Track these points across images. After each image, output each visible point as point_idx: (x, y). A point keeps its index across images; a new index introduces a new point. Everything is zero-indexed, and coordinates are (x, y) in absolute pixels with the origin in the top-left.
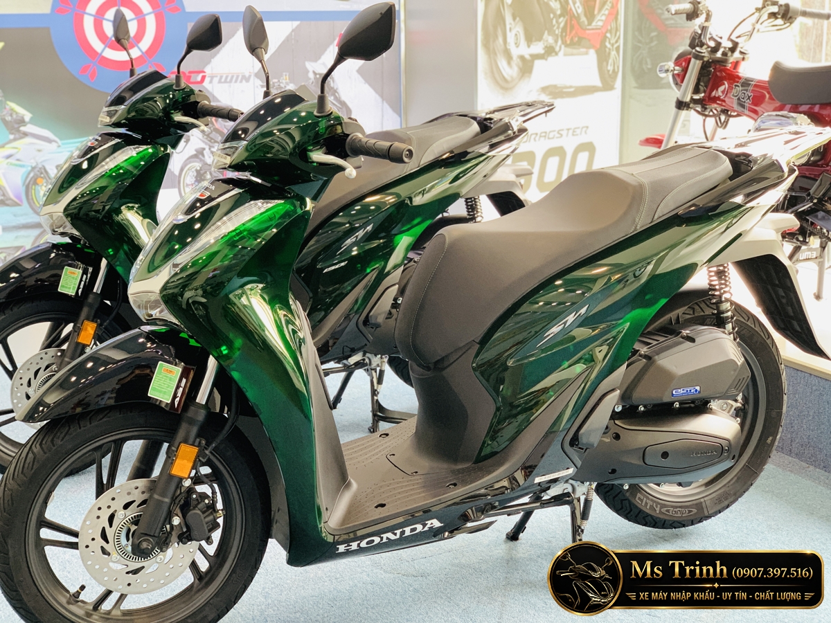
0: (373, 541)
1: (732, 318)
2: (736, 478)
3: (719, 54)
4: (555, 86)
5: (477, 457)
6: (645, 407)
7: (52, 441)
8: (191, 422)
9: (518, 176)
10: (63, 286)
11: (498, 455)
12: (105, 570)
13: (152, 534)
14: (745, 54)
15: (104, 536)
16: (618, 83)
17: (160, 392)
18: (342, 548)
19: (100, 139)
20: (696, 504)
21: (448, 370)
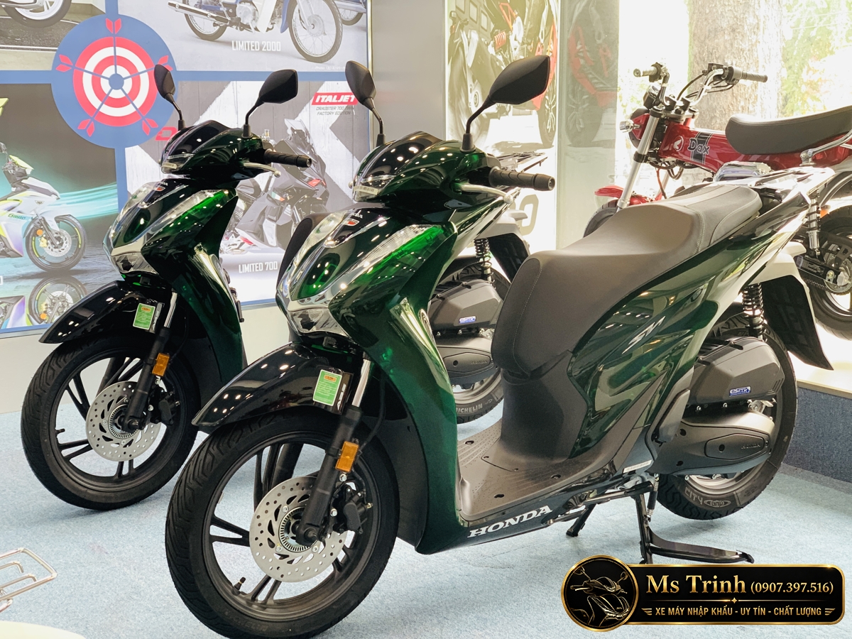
0: (498, 526)
1: (763, 330)
2: (760, 473)
3: (673, 112)
4: (506, 143)
5: (572, 453)
6: (701, 406)
7: (228, 443)
8: (349, 422)
9: (517, 220)
10: (137, 322)
11: (590, 450)
12: (270, 560)
13: (316, 524)
14: (695, 112)
15: (270, 529)
16: (555, 142)
17: (323, 396)
18: (473, 533)
19: (167, 184)
20: (730, 497)
21: (545, 377)
